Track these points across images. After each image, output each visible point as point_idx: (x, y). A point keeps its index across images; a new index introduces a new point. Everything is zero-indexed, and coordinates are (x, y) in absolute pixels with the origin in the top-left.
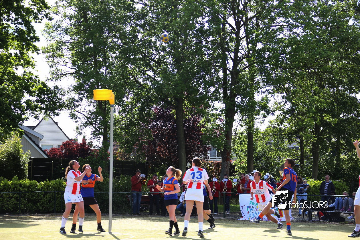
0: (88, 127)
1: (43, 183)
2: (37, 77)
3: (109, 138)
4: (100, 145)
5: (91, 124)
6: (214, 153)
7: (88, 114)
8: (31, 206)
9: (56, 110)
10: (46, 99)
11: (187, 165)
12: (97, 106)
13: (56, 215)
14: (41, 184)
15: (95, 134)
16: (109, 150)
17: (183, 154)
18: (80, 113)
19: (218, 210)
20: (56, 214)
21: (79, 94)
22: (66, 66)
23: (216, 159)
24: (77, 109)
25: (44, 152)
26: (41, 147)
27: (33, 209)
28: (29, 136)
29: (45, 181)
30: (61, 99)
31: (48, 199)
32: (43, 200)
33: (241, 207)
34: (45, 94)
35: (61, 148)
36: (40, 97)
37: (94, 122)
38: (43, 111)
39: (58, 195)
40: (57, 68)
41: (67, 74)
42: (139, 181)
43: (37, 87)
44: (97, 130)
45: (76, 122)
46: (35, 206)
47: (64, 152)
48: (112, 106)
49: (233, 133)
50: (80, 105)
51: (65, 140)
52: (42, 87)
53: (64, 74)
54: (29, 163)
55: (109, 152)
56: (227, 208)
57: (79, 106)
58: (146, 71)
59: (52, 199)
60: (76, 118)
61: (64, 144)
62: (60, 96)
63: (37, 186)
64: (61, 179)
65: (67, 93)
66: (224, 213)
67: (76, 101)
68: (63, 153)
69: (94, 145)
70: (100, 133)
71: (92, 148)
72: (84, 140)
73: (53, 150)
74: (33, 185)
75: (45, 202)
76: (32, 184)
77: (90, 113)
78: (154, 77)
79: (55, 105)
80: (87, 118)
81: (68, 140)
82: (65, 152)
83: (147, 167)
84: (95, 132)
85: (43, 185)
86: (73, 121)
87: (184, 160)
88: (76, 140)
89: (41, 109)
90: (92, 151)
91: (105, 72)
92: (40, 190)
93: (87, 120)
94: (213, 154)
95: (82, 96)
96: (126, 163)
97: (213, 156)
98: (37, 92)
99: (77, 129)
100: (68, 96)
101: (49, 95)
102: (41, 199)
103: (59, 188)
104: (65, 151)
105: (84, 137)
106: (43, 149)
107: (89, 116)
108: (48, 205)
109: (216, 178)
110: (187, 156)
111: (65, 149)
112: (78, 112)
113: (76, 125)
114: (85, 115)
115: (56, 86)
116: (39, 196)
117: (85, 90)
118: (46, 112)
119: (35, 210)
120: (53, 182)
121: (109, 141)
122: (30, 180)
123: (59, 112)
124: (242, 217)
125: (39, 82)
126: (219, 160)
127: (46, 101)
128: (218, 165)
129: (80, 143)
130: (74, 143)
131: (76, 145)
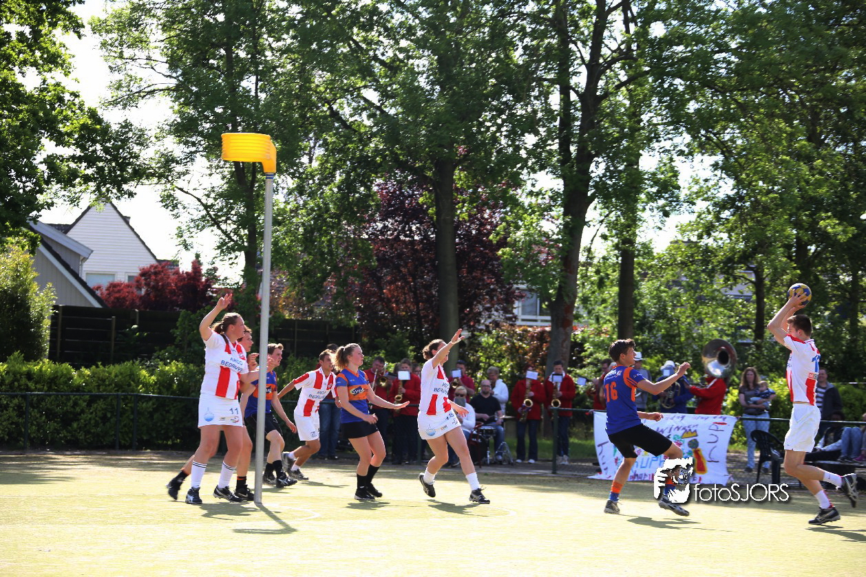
0: (207, 230)
1: (87, 372)
2: (75, 95)
3: (261, 260)
4: (238, 279)
5: (216, 223)
6: (532, 305)
7: (208, 196)
8: (55, 429)
9: (126, 183)
10: (98, 153)
12: (232, 177)
13: (121, 455)
14: (81, 375)
15: (225, 248)
16: (260, 290)
17: (452, 307)
18: (187, 193)
19: (540, 453)
20: (119, 452)
21: (186, 143)
22: (152, 68)
23: (536, 321)
25: (91, 291)
26: (84, 278)
27: (61, 438)
28: (54, 248)
29: (94, 367)
30: (137, 157)
31: (100, 414)
32: (86, 416)
33: (599, 446)
34: (98, 142)
35: (136, 282)
36: (83, 148)
37: (224, 218)
38: (92, 185)
39: (126, 405)
40: (130, 73)
41: (154, 90)
43: (75, 121)
44: (230, 238)
45: (177, 216)
46: (68, 431)
47: (143, 292)
48: (270, 176)
49: (582, 258)
50: (187, 173)
51: (148, 262)
52: (90, 122)
53: (147, 90)
54: (54, 318)
55: (259, 296)
56: (562, 447)
57: (184, 175)
58: (359, 89)
59: (111, 412)
60: (175, 207)
61: (145, 273)
62: (136, 149)
63: (72, 378)
64: (134, 363)
65: (153, 139)
66: (554, 460)
67: (177, 163)
68: (141, 298)
69: (222, 278)
70: (238, 248)
71: (216, 286)
72: (197, 264)
73: (114, 287)
74: (63, 375)
75: (93, 422)
76: (59, 374)
77: (213, 195)
78: (382, 104)
79: (123, 169)
80: (206, 207)
81: (154, 262)
82: (147, 294)
84: (223, 244)
85: (88, 376)
86: (167, 212)
87: (452, 322)
88: (175, 263)
89: (87, 179)
90: (216, 292)
91: (253, 88)
92: (78, 389)
93: (204, 212)
94: (528, 309)
95: (193, 149)
96: (303, 324)
97: (530, 313)
98: (76, 136)
99: (180, 235)
100: (157, 148)
101: (108, 145)
102: (83, 411)
103: (129, 385)
104: (147, 290)
105: (198, 256)
106: (91, 285)
107: (210, 201)
108: (99, 429)
109: (534, 370)
111: (147, 285)
112: (181, 190)
113: (176, 223)
114: (199, 200)
115: (125, 121)
116: (76, 404)
117: (201, 134)
118: (98, 188)
119: (66, 441)
120: (114, 369)
121: (260, 266)
122: (55, 363)
123: (132, 189)
124: (599, 471)
125: (81, 108)
126: (543, 324)
127: (100, 159)
128: (541, 336)
129: (185, 271)
130: (171, 271)
131: (176, 276)
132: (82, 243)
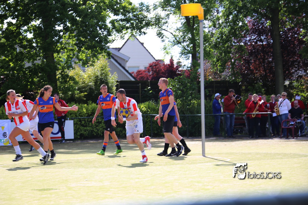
0: (176, 46)
3: (199, 57)
4: (189, 65)
5: (179, 43)
7: (175, 32)
9: (142, 29)
10: (131, 17)
11: (284, 83)
12: (185, 23)
15: (184, 53)
17: (280, 71)
18: (167, 31)
21: (166, 10)
24: (164, 27)
25: (130, 74)
26: (127, 69)
28: (115, 58)
30: (146, 17)
34: (130, 12)
35: (148, 69)
36: (125, 15)
37: (182, 40)
38: (129, 30)
39: (147, 119)
42: (232, 101)
44: (186, 49)
45: (163, 41)
47: (151, 73)
48: (201, 21)
50: (167, 22)
51: (152, 61)
52: (127, 5)
54: (117, 86)
55: (199, 71)
57: (165, 24)
60: (162, 38)
61: (151, 66)
62: (146, 14)
64: (149, 102)
65: (152, 10)
67: (163, 19)
68: (150, 75)
69: (183, 65)
70: (189, 52)
71: (180, 69)
72: (172, 61)
73: (139, 72)
79: (141, 23)
80: (174, 36)
81: (155, 61)
83: (241, 86)
84: (183, 51)
87: (281, 78)
88: (163, 61)
89: (127, 28)
90: (180, 71)
93: (174, 39)
95: (169, 12)
96: (217, 82)
98: (121, 11)
101: (134, 13)
104: (152, 73)
105: (172, 58)
106: (130, 72)
107: (176, 34)
110: (284, 72)
111: (152, 70)
112: (164, 30)
114: (171, 33)
115: (142, 3)
117: (172, 6)
118: (132, 32)
121: (199, 60)
123: (145, 31)
127: (131, 19)
129: (167, 64)
130: (162, 64)
131: (163, 66)
132: (125, 55)
